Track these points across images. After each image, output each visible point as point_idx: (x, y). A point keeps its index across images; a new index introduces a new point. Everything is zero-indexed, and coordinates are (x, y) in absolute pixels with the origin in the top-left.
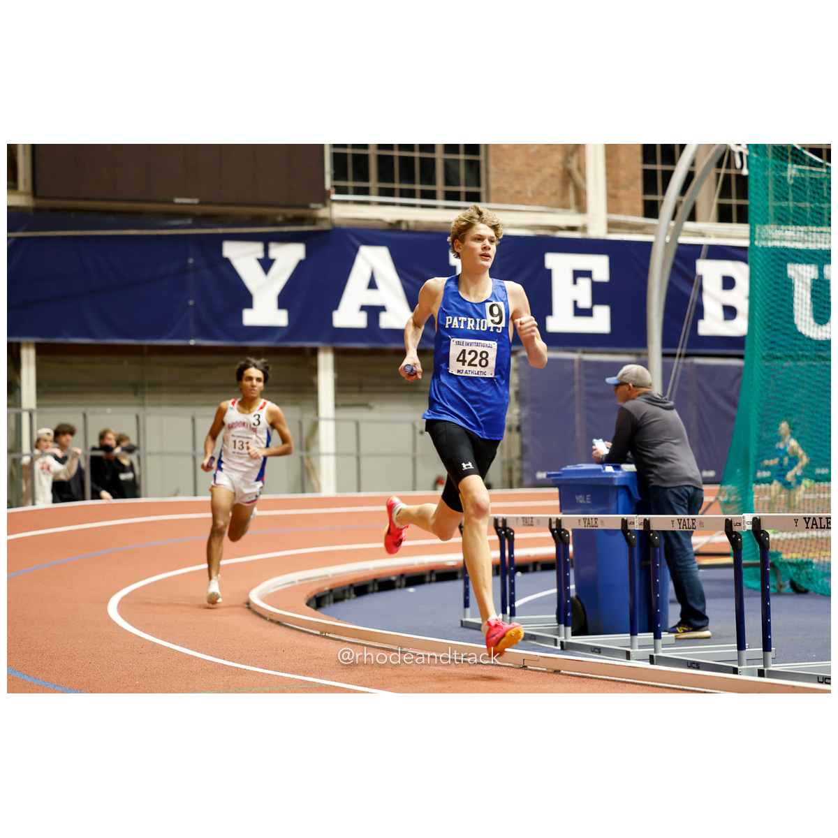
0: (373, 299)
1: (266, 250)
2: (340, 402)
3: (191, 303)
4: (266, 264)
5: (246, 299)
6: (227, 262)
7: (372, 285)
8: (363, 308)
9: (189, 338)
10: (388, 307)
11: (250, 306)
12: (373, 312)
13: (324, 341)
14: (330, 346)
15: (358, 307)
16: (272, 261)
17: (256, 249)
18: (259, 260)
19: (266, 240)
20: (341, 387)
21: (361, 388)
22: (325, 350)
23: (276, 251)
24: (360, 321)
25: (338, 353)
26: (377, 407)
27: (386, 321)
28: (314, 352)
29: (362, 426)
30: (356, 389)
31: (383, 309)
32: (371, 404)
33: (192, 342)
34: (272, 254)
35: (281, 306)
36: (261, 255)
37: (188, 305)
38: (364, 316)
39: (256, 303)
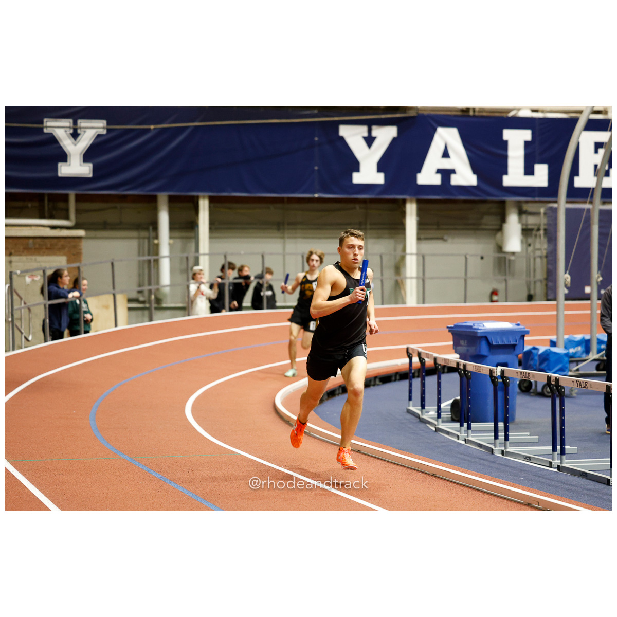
0: (446, 164)
1: (370, 131)
2: (422, 236)
3: (316, 168)
4: (370, 140)
5: (354, 165)
6: (342, 139)
7: (446, 155)
8: (439, 171)
9: (314, 193)
10: (457, 171)
11: (358, 170)
12: (446, 174)
13: (410, 195)
14: (414, 198)
15: (435, 170)
16: (374, 138)
17: (363, 130)
18: (365, 138)
19: (370, 124)
20: (422, 225)
21: (438, 226)
22: (411, 201)
23: (377, 131)
24: (437, 180)
25: (419, 202)
26: (450, 240)
27: (455, 180)
28: (404, 202)
29: (427, 258)
30: (435, 227)
31: (453, 171)
32: (445, 237)
33: (316, 195)
34: (374, 134)
35: (379, 170)
36: (366, 134)
37: (314, 170)
38: (439, 176)
39: (362, 167)
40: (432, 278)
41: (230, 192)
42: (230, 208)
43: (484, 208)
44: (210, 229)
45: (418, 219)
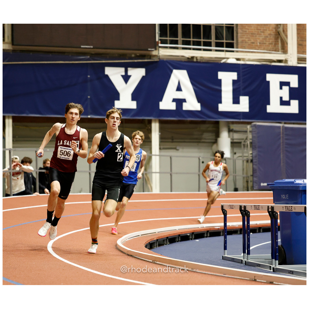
0: (179, 95)
1: (126, 71)
2: (162, 147)
3: (89, 97)
4: (126, 78)
5: (116, 96)
6: (107, 76)
7: (179, 89)
8: (174, 100)
9: (88, 115)
10: (187, 100)
11: (118, 99)
12: (179, 102)
13: (154, 117)
14: (157, 119)
15: (172, 100)
16: (130, 76)
17: (121, 71)
18: (122, 76)
19: (126, 66)
20: (162, 139)
21: (173, 140)
22: (155, 121)
23: (131, 72)
24: (173, 106)
25: (161, 122)
26: (181, 150)
27: (186, 107)
28: (150, 122)
29: (173, 158)
30: (170, 140)
31: (184, 100)
32: (178, 148)
33: (89, 117)
34: (129, 73)
35: (133, 99)
36: (124, 74)
37: (88, 98)
38: (174, 104)
39: (121, 97)
40: (177, 173)
41: (28, 114)
42: (26, 126)
43: (203, 127)
44: (13, 141)
45: (160, 134)
